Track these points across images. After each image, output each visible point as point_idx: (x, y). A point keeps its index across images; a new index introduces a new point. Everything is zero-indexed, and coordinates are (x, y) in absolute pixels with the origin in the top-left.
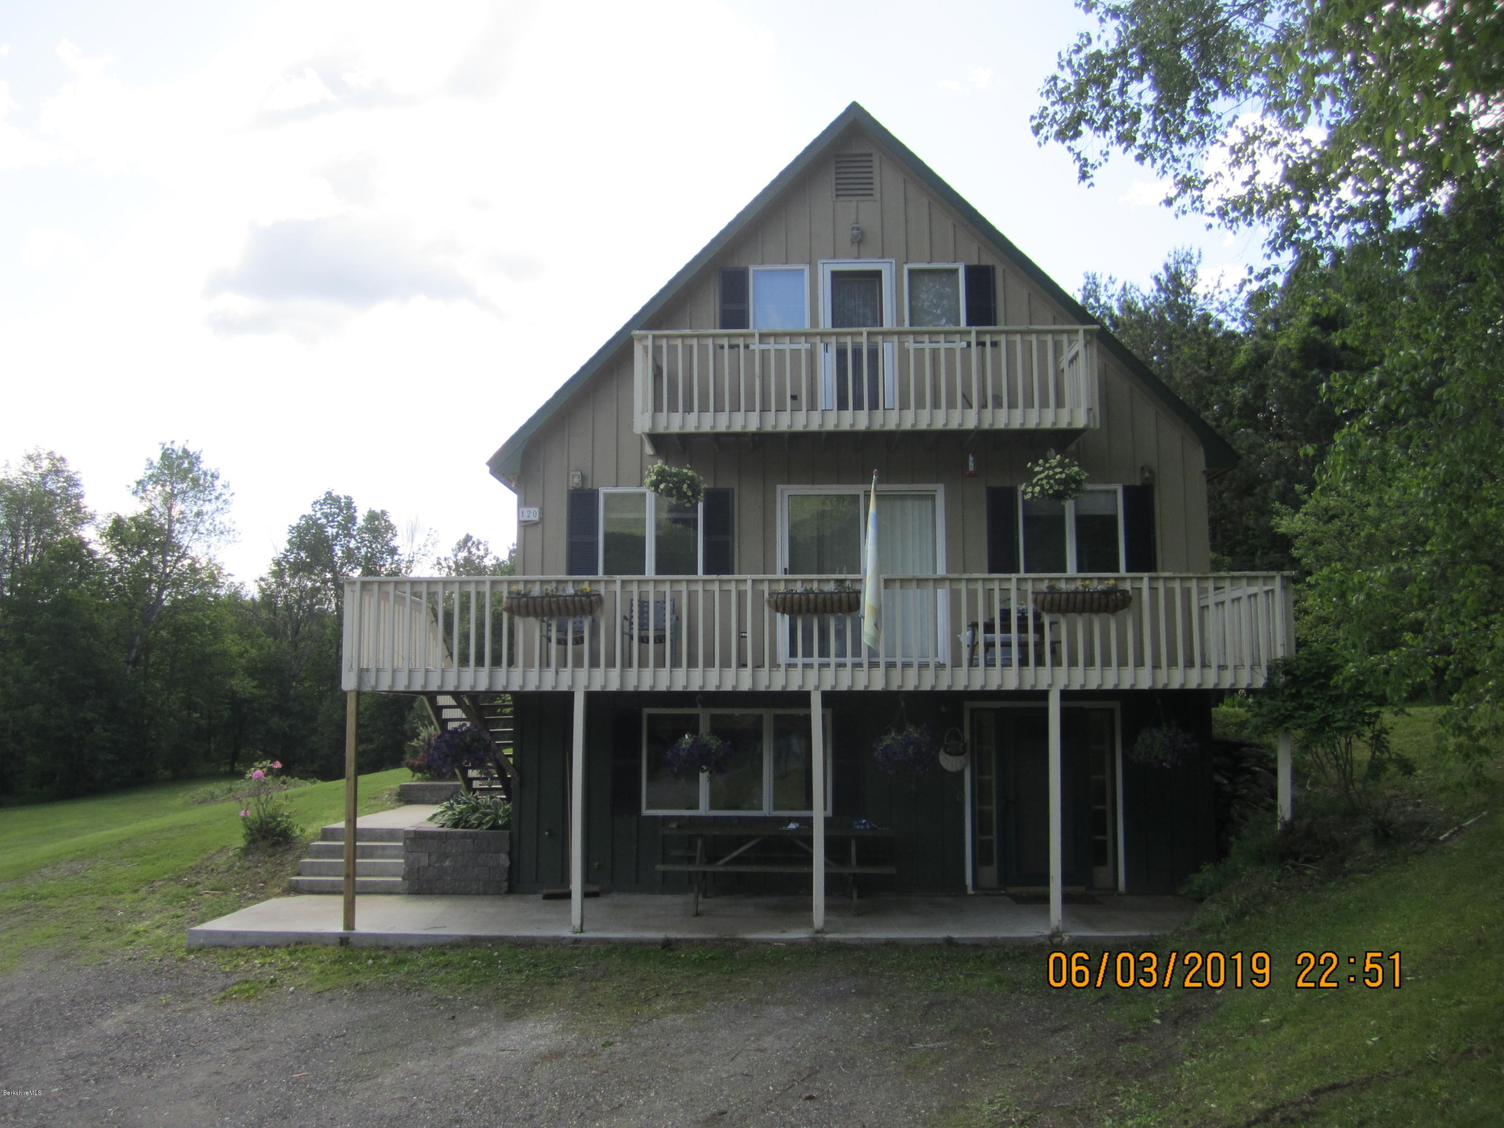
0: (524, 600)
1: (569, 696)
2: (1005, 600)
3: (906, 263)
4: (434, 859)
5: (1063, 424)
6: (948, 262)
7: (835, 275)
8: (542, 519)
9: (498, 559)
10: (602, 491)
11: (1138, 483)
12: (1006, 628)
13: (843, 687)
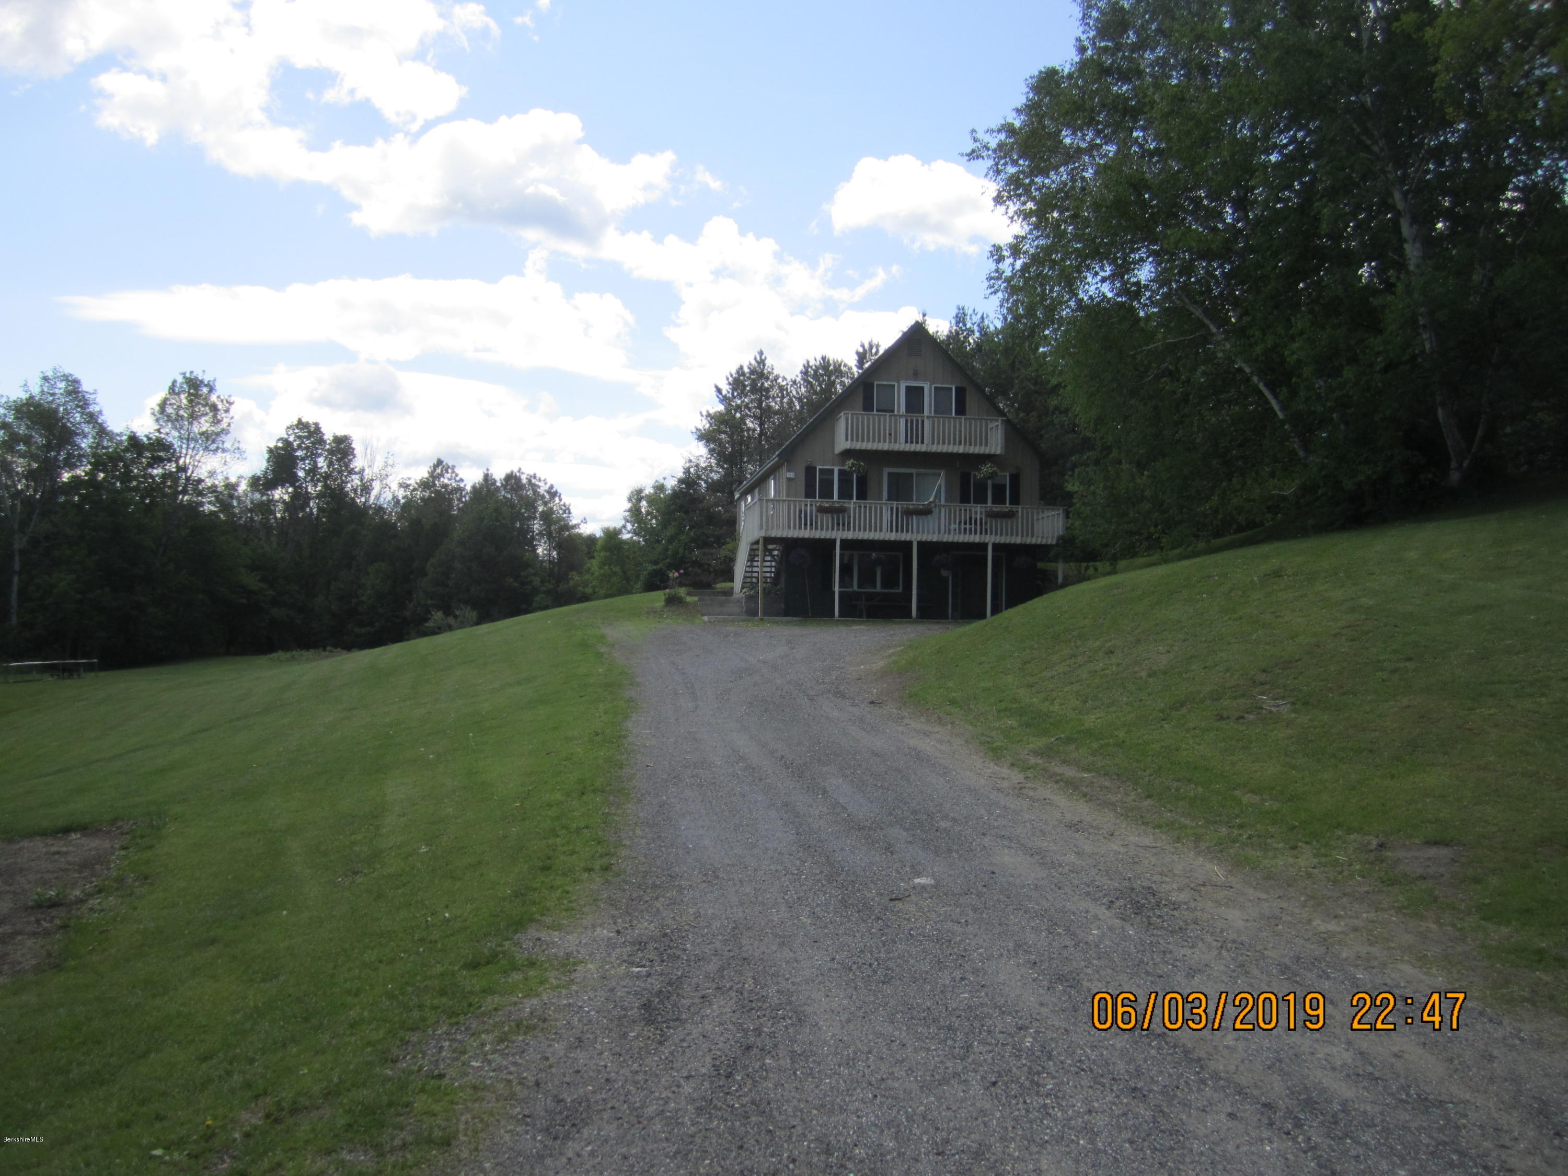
1: (835, 540)
2: (971, 514)
3: (934, 383)
5: (987, 452)
6: (949, 385)
7: (907, 389)
8: (795, 477)
10: (818, 468)
11: (1015, 472)
12: (971, 524)
13: (924, 539)
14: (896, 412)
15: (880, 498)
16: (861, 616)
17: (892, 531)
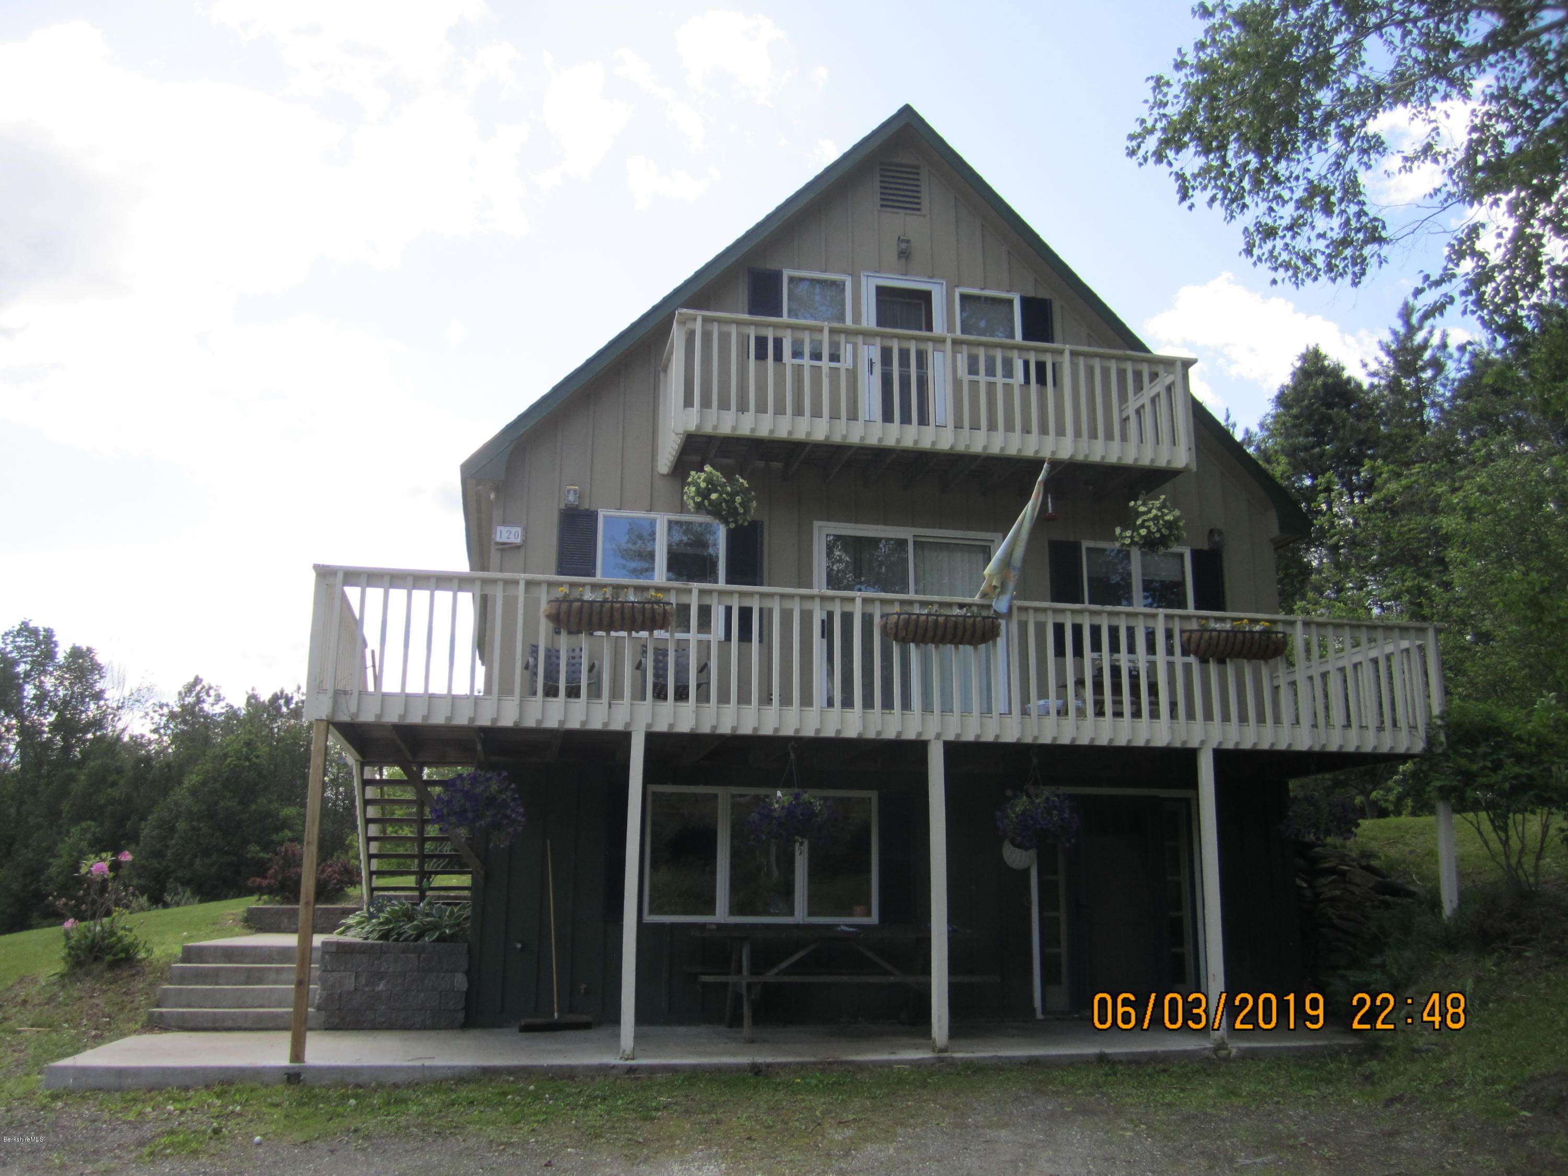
0: (577, 604)
3: (957, 286)
4: (363, 981)
6: (1003, 290)
7: (881, 291)
8: (525, 541)
9: (232, 707)
10: (602, 514)
11: (1206, 547)
13: (969, 736)
14: (849, 322)
15: (804, 580)
16: (735, 1022)
17: (847, 702)
